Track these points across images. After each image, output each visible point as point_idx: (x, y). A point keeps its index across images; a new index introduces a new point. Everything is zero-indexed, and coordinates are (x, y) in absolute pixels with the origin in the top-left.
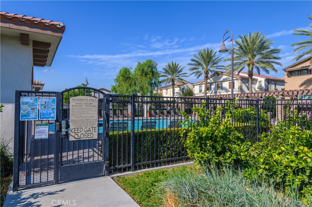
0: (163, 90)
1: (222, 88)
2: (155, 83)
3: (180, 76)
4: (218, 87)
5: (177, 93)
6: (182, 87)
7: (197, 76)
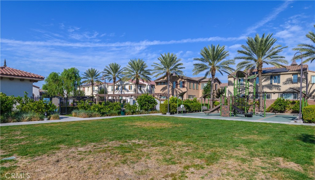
0: (85, 88)
1: (125, 89)
2: (77, 84)
3: (98, 78)
4: (123, 88)
5: (96, 90)
6: (100, 86)
7: (109, 80)
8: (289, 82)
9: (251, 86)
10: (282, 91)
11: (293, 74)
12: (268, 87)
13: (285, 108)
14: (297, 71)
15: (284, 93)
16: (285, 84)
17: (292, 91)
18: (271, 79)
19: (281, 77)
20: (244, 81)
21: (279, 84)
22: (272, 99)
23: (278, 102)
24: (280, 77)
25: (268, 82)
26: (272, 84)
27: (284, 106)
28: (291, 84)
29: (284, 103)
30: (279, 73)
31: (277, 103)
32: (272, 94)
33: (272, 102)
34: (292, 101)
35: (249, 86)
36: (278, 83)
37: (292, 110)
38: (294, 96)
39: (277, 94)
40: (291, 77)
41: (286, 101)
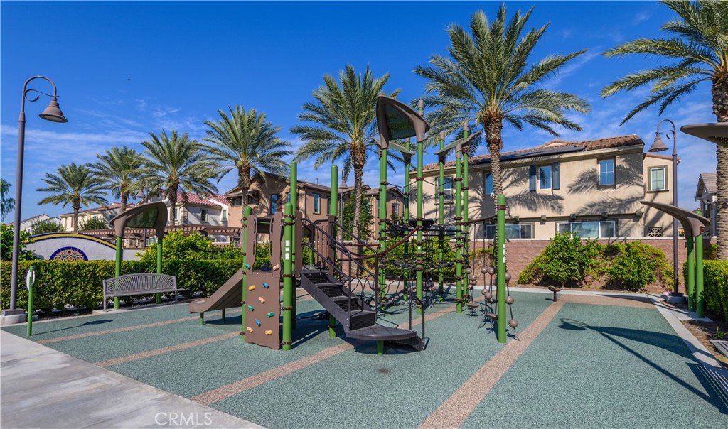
8: (589, 184)
9: (473, 200)
10: (566, 213)
11: (600, 158)
12: (523, 201)
13: (581, 271)
14: (612, 146)
15: (573, 219)
16: (577, 190)
17: (598, 213)
18: (530, 178)
19: (561, 170)
20: (452, 187)
21: (556, 192)
22: (535, 239)
23: (559, 250)
24: (558, 170)
25: (522, 188)
26: (535, 191)
27: (582, 264)
28: (595, 190)
29: (581, 252)
30: (556, 157)
31: (553, 253)
32: (537, 224)
33: (537, 248)
34: (605, 246)
35: (469, 201)
36: (553, 189)
37: (605, 276)
38: (604, 230)
39: (551, 225)
40: (594, 167)
41: (584, 244)
